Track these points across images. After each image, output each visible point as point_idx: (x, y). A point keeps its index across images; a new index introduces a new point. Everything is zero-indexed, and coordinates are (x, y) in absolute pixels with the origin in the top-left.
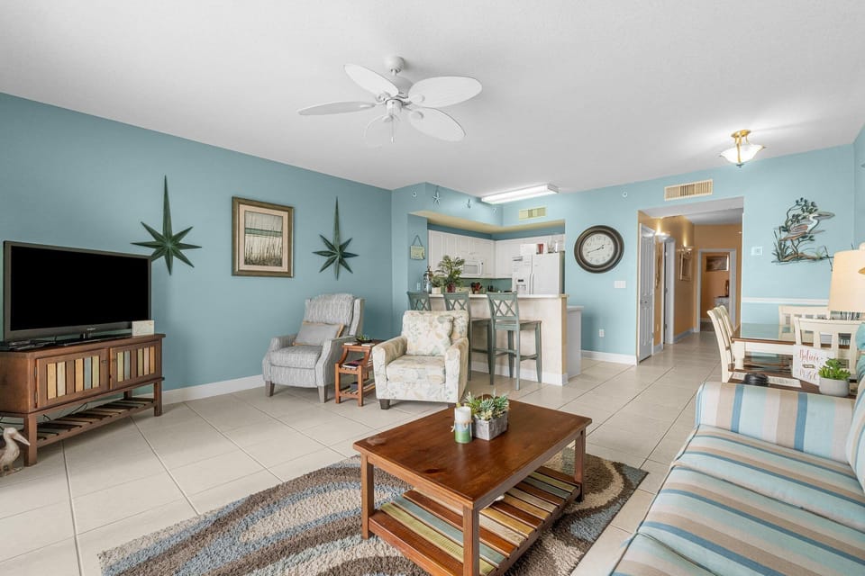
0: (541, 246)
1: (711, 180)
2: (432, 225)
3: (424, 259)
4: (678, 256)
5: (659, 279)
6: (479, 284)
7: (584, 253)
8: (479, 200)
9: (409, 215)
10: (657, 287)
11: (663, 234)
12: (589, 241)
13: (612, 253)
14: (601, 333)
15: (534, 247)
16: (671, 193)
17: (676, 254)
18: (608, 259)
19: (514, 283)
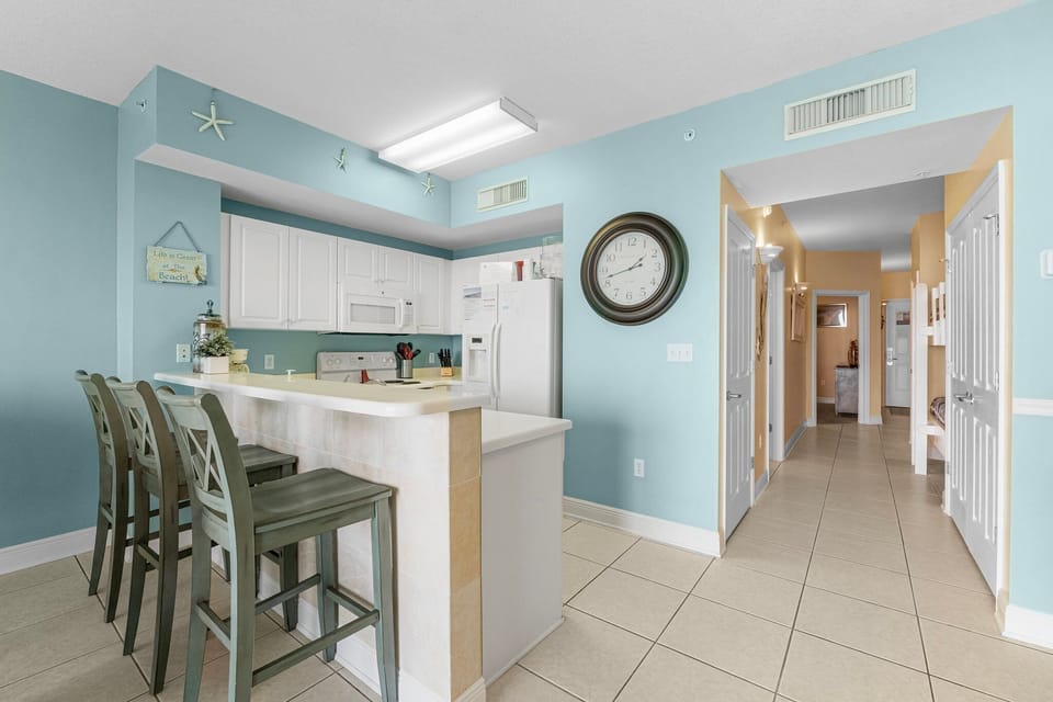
0: (520, 265)
1: (913, 72)
2: (234, 203)
3: (203, 283)
4: (789, 298)
5: (761, 339)
6: (410, 345)
7: (602, 278)
8: (374, 157)
9: (138, 163)
10: (758, 357)
11: (769, 246)
12: (611, 250)
13: (660, 276)
14: (638, 467)
15: (509, 267)
16: (801, 119)
17: (786, 293)
18: (651, 291)
19: (466, 345)
